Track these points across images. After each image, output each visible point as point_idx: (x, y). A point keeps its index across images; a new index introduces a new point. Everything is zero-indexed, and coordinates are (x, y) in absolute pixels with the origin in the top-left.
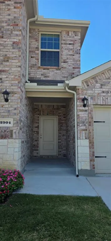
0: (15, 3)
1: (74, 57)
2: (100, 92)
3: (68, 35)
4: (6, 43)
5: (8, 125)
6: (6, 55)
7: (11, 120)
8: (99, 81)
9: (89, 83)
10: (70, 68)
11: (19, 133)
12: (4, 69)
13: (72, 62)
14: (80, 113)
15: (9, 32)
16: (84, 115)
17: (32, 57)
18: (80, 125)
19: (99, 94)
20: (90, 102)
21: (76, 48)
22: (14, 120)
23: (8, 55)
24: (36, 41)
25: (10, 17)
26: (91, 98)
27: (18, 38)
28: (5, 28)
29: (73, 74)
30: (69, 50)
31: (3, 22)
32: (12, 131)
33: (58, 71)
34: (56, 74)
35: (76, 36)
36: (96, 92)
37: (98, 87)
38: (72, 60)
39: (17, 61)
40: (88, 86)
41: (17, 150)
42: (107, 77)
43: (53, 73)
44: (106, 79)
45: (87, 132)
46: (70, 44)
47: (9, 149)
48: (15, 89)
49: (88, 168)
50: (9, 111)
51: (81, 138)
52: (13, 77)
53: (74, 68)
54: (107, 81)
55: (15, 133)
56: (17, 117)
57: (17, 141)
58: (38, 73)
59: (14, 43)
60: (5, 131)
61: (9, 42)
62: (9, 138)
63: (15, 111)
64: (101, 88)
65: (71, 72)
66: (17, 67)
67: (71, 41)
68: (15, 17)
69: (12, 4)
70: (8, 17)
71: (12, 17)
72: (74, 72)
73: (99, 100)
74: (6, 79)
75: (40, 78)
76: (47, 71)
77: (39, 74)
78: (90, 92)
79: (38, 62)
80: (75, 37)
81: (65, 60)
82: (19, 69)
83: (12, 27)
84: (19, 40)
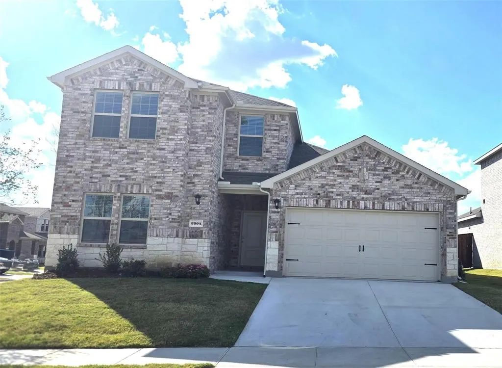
0: (210, 109)
1: (279, 145)
2: (294, 193)
3: (274, 119)
4: (200, 148)
5: (199, 226)
6: (199, 160)
7: (202, 221)
8: (293, 182)
9: (283, 184)
10: (273, 159)
11: (208, 233)
12: (197, 173)
13: (277, 152)
14: (272, 215)
15: (202, 138)
16: (276, 217)
17: (229, 145)
18: (272, 227)
19: (293, 195)
20: (283, 203)
21: (282, 136)
22: (204, 222)
23: (201, 160)
24: (235, 126)
25: (204, 123)
26: (284, 200)
27: (211, 144)
28: (199, 133)
29: (277, 165)
30: (274, 137)
31: (197, 128)
32: (202, 231)
33: (259, 162)
34: (257, 165)
35: (282, 120)
36: (290, 193)
37: (292, 188)
38: (276, 150)
39: (209, 166)
40: (282, 187)
41: (206, 248)
42: (302, 178)
43: (253, 164)
44: (301, 180)
45: (278, 234)
46: (275, 130)
47: (199, 248)
48: (207, 192)
49: (276, 269)
50: (200, 213)
51: (271, 240)
52: (204, 181)
53: (278, 159)
54: (302, 182)
55: (205, 233)
56: (207, 219)
57: (206, 240)
58: (235, 164)
59: (207, 148)
60: (196, 231)
61: (202, 147)
62: (199, 238)
63: (206, 213)
64: (295, 189)
65: (274, 163)
66: (209, 171)
67: (277, 126)
68: (209, 123)
69: (207, 110)
70: (202, 123)
71: (207, 124)
72: (278, 163)
73: (292, 202)
74: (198, 183)
75: (238, 170)
76: (246, 162)
77: (236, 166)
78: (283, 193)
79: (237, 151)
80: (282, 122)
81: (268, 149)
82: (211, 173)
83: (206, 133)
84: (212, 145)
